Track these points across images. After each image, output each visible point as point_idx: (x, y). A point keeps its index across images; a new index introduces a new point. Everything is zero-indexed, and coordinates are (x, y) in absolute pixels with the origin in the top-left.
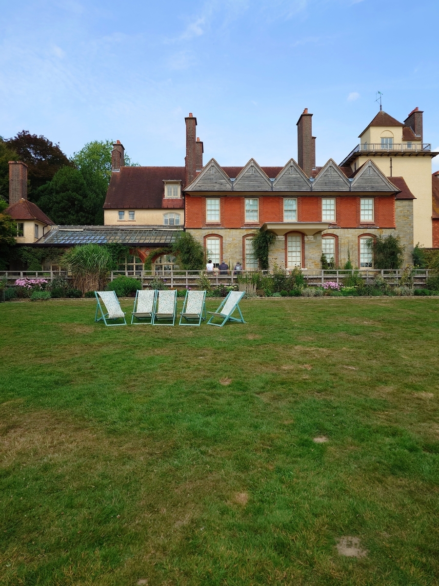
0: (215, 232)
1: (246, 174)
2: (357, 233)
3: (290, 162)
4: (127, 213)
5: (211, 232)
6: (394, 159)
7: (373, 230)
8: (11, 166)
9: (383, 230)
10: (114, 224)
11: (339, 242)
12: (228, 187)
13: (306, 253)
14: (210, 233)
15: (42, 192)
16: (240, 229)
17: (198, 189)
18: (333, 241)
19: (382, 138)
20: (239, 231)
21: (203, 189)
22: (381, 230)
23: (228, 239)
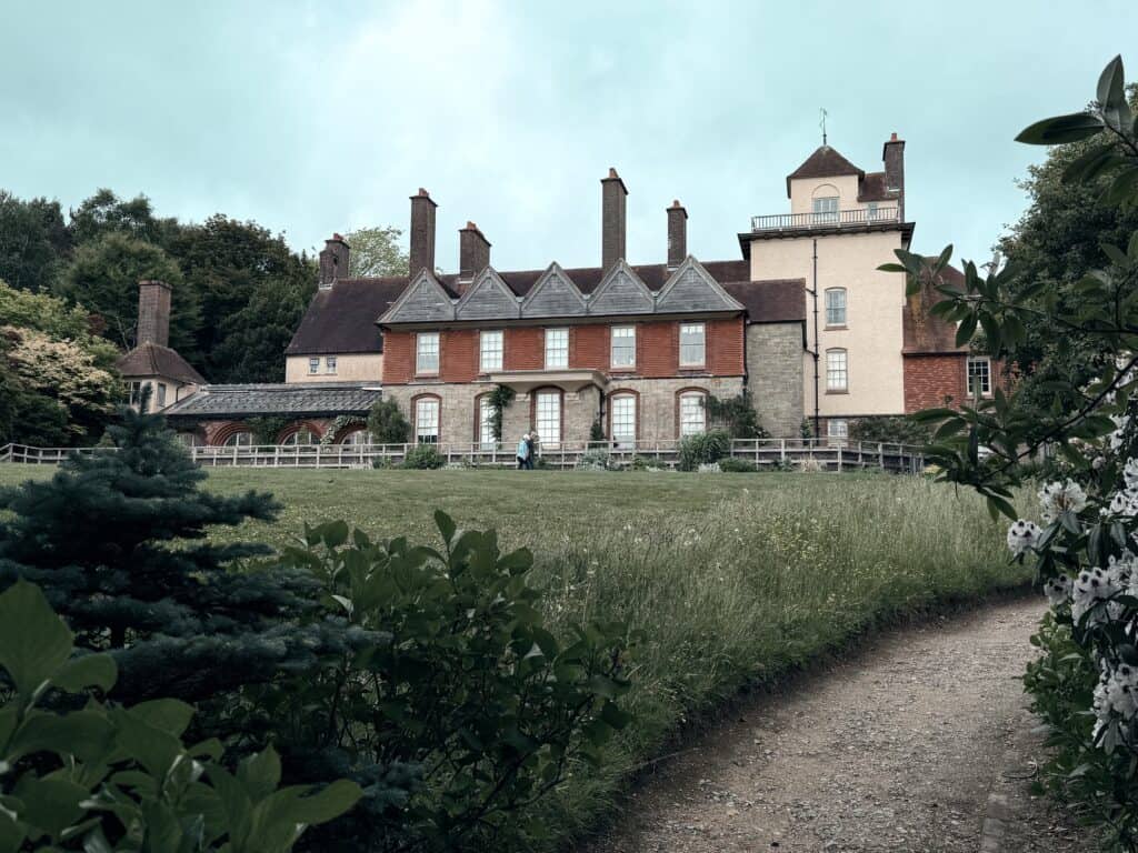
0: (430, 389)
1: (480, 291)
2: (672, 386)
3: (551, 268)
4: (323, 360)
5: (423, 389)
6: (823, 243)
7: (703, 380)
8: (143, 290)
9: (722, 379)
10: (301, 380)
11: (641, 403)
12: (449, 315)
13: (566, 422)
14: (422, 392)
15: (229, 325)
16: (471, 383)
17: (400, 319)
18: (632, 402)
19: (817, 201)
20: (468, 387)
21: (408, 318)
22: (717, 380)
23: (450, 401)
